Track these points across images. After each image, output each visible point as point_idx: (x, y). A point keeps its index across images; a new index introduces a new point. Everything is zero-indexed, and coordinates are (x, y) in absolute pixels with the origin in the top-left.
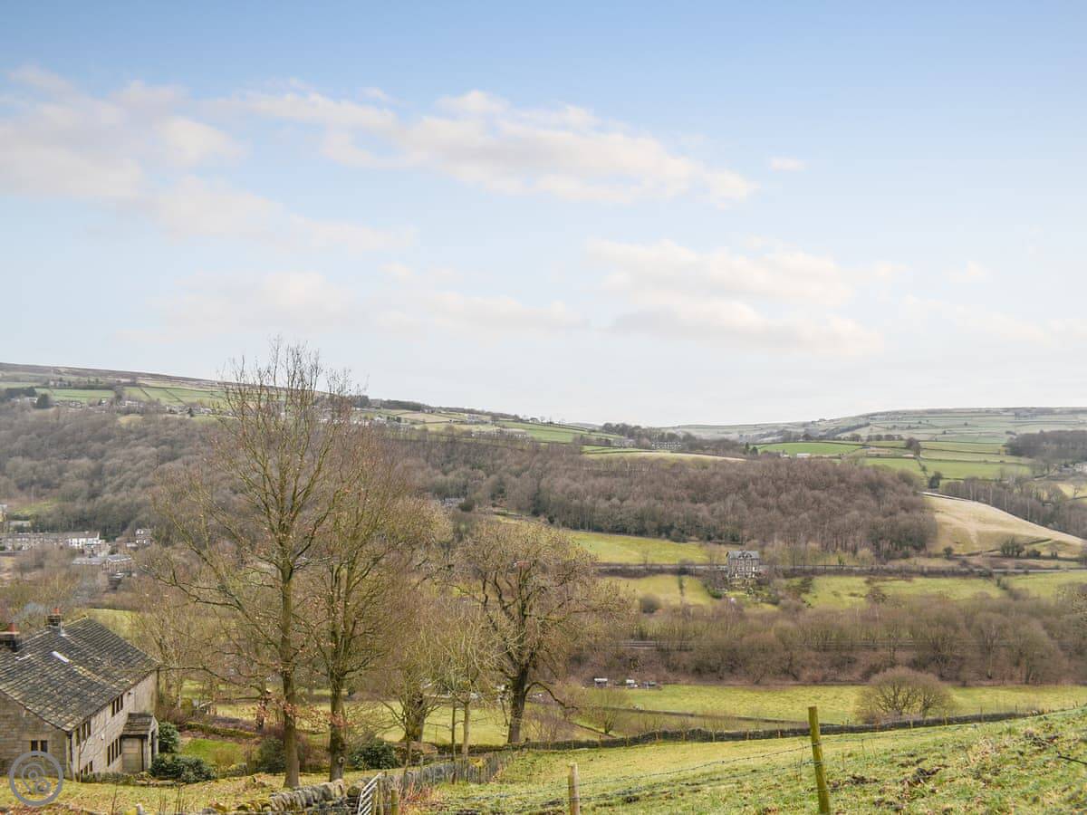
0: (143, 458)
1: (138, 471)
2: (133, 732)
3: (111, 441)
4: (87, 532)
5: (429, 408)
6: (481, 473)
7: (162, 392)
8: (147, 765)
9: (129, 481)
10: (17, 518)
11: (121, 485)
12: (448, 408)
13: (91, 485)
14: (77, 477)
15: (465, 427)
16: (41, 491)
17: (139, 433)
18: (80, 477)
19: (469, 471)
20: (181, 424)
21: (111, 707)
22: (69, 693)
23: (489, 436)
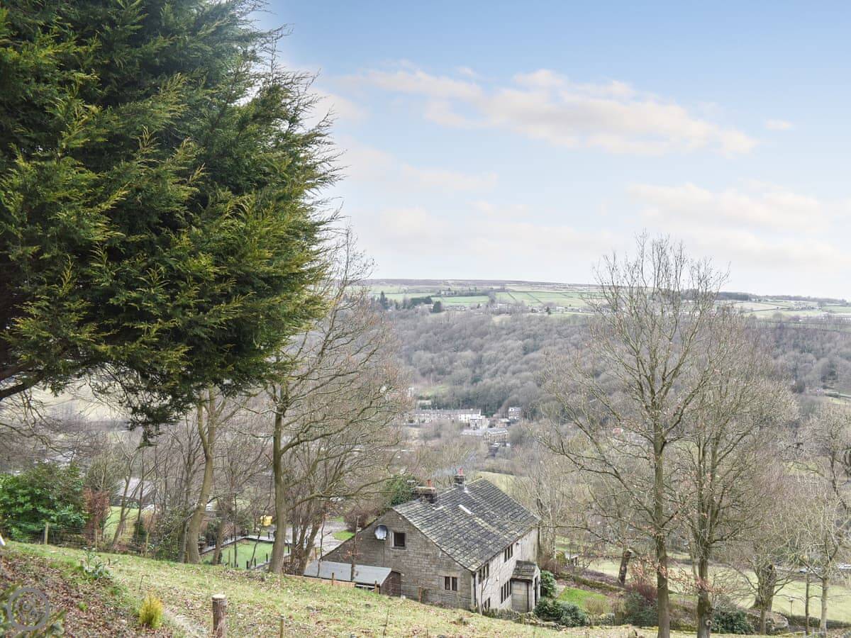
0: (512, 349)
1: (509, 360)
2: (520, 577)
3: (488, 336)
4: (472, 409)
5: (756, 297)
6: (811, 356)
7: (525, 295)
8: (531, 607)
9: (502, 369)
10: (421, 398)
11: (496, 372)
12: (774, 297)
13: (474, 372)
14: (463, 365)
15: (793, 314)
16: (438, 376)
17: (509, 329)
18: (465, 365)
19: (798, 354)
20: (541, 321)
21: (504, 554)
22: (472, 540)
23: (817, 321)
